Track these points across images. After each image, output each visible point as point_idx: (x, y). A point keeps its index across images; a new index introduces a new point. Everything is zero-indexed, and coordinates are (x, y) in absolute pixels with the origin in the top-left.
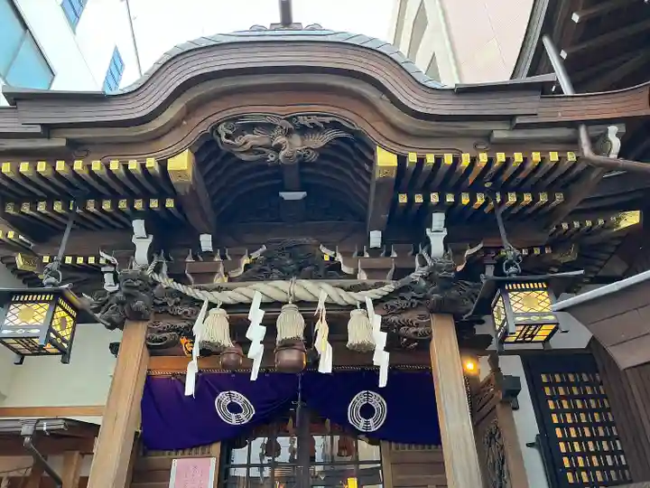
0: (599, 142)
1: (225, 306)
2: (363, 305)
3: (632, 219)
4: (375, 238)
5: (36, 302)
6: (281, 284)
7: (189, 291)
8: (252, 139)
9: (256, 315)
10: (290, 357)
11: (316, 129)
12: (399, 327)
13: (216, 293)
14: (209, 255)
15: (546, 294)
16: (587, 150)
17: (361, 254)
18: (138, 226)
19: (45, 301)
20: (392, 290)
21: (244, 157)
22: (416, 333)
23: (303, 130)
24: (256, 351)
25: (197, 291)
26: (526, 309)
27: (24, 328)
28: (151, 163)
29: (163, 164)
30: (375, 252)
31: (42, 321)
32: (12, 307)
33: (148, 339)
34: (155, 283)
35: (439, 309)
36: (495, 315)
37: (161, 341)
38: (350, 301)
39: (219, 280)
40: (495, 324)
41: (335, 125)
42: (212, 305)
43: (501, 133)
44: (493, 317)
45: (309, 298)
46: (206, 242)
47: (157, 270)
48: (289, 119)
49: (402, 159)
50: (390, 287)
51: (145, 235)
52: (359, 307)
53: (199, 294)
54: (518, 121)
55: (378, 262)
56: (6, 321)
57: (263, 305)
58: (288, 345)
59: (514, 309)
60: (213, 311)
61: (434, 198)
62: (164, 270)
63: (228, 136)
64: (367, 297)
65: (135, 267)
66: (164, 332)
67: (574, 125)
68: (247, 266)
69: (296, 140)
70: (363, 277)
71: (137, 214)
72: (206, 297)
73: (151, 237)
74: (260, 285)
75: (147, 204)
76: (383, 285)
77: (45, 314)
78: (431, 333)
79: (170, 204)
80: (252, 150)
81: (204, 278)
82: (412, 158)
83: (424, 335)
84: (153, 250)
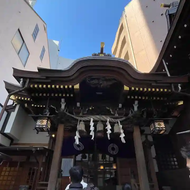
0: (176, 88)
1: (84, 121)
2: (118, 123)
3: (181, 103)
4: (120, 106)
5: (44, 119)
6: (98, 116)
7: (75, 117)
8: (95, 82)
9: (92, 124)
10: (99, 134)
11: (110, 80)
12: (126, 128)
13: (81, 118)
14: (78, 108)
15: (163, 123)
16: (173, 90)
17: (116, 109)
18: (63, 100)
19: (46, 119)
21: (92, 86)
23: (106, 80)
24: (92, 133)
25: (77, 117)
26: (159, 126)
27: (41, 125)
28: (70, 86)
29: (73, 87)
30: (120, 109)
31: (46, 124)
32: (38, 120)
33: (64, 128)
36: (151, 127)
37: (68, 129)
38: (114, 121)
39: (81, 114)
40: (150, 129)
41: (114, 79)
42: (80, 121)
43: (154, 84)
44: (150, 128)
45: (104, 120)
46: (78, 104)
47: (66, 111)
49: (130, 89)
50: (124, 118)
51: (64, 102)
52: (116, 123)
53: (77, 118)
54: (158, 82)
55: (121, 112)
56: (37, 124)
57: (93, 122)
58: (99, 131)
59: (156, 126)
61: (136, 97)
63: (89, 81)
64: (119, 120)
65: (61, 110)
67: (171, 83)
68: (87, 111)
69: (105, 82)
70: (117, 115)
71: (63, 97)
72: (79, 119)
74: (93, 117)
75: (66, 95)
76: (122, 118)
77: (46, 122)
78: (133, 130)
79: (72, 95)
80: (95, 84)
81: (78, 114)
82: (133, 88)
84: (65, 106)
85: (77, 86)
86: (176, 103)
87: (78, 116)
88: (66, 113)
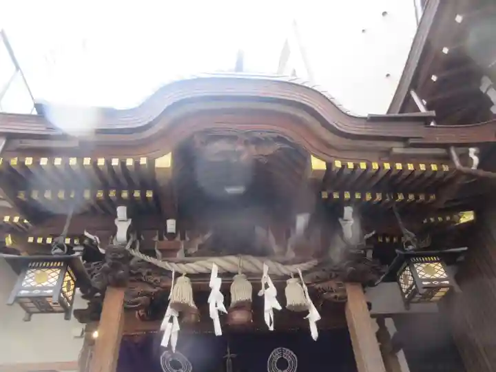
1: (188, 275)
2: (296, 275)
3: (468, 217)
5: (50, 268)
6: (233, 259)
7: (160, 263)
9: (215, 283)
10: (240, 317)
12: (322, 293)
13: (182, 266)
14: (172, 236)
15: (440, 265)
16: (457, 164)
18: (121, 211)
19: (56, 267)
20: (316, 264)
22: (336, 297)
23: (258, 142)
25: (167, 264)
26: (428, 276)
27: (39, 288)
28: (143, 161)
29: (151, 162)
31: (55, 283)
32: (29, 272)
33: (125, 302)
34: (132, 257)
36: (402, 281)
37: (136, 303)
38: (286, 272)
39: (180, 255)
40: (401, 289)
41: (280, 139)
42: (178, 275)
43: (398, 149)
44: (399, 284)
45: (254, 270)
46: (171, 225)
47: (133, 247)
48: (247, 133)
49: (329, 165)
50: (314, 263)
51: (125, 218)
52: (292, 276)
54: (411, 141)
56: (24, 284)
57: (219, 275)
58: (240, 306)
59: (420, 276)
60: (180, 279)
61: (347, 195)
62: (138, 248)
64: (299, 269)
65: (116, 244)
66: (137, 297)
67: (446, 146)
68: (200, 246)
69: (252, 148)
70: (291, 255)
71: (121, 202)
72: (173, 268)
73: (130, 222)
74: (217, 259)
75: (131, 194)
76: (309, 260)
77: (57, 277)
78: (346, 297)
79: (149, 194)
81: (168, 253)
82: (338, 164)
83: (340, 298)
84: (130, 231)
85: (165, 162)
86: (455, 216)
87: (169, 262)
88: (133, 252)
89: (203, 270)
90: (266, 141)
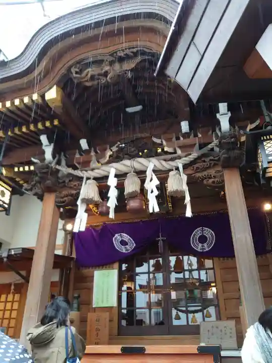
1: (95, 179)
2: (177, 169)
4: (185, 126)
6: (127, 162)
7: (78, 173)
8: (91, 71)
9: (112, 182)
10: (133, 204)
12: (203, 180)
13: (90, 172)
17: (178, 138)
18: (44, 139)
20: (195, 157)
21: (88, 84)
22: (213, 182)
23: (121, 60)
24: (112, 203)
28: (35, 97)
30: (186, 135)
33: (56, 202)
34: (58, 171)
35: (228, 164)
37: (64, 202)
38: (169, 167)
39: (93, 164)
42: (88, 179)
44: (258, 162)
46: (84, 143)
47: (58, 163)
48: (112, 55)
50: (194, 155)
51: (48, 144)
52: (174, 169)
55: (188, 141)
57: (116, 176)
58: (133, 196)
59: (267, 152)
60: (89, 181)
62: (63, 162)
63: (77, 73)
64: (180, 164)
66: (64, 197)
69: (117, 66)
72: (85, 174)
73: (52, 145)
74: (114, 165)
75: (44, 125)
76: (190, 154)
78: (223, 181)
79: (56, 122)
80: (92, 78)
83: (219, 183)
85: (52, 94)
88: (59, 167)
89: (105, 174)
90: (128, 57)
